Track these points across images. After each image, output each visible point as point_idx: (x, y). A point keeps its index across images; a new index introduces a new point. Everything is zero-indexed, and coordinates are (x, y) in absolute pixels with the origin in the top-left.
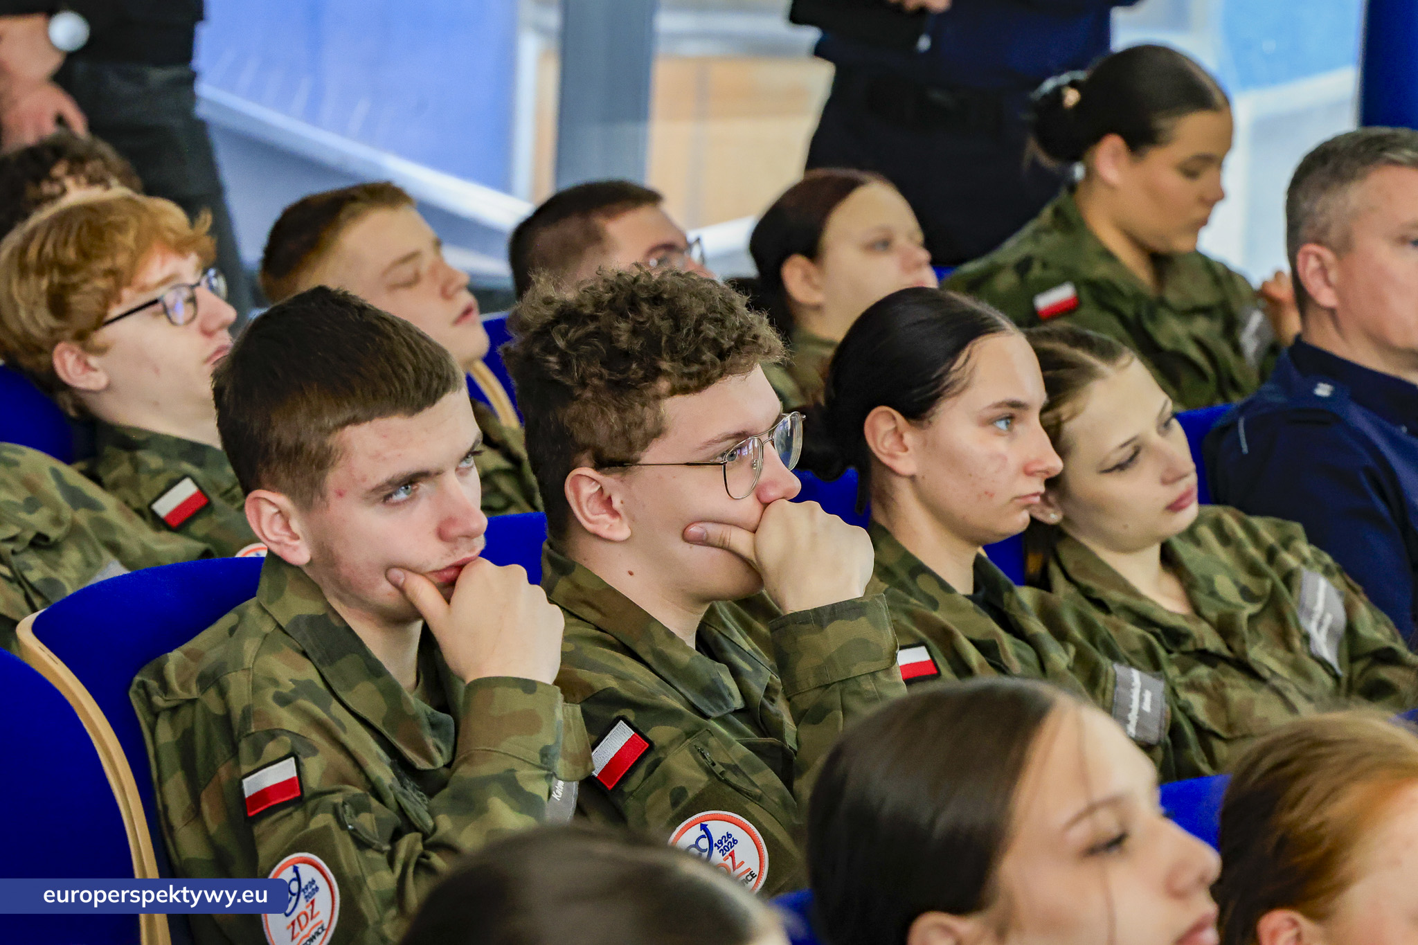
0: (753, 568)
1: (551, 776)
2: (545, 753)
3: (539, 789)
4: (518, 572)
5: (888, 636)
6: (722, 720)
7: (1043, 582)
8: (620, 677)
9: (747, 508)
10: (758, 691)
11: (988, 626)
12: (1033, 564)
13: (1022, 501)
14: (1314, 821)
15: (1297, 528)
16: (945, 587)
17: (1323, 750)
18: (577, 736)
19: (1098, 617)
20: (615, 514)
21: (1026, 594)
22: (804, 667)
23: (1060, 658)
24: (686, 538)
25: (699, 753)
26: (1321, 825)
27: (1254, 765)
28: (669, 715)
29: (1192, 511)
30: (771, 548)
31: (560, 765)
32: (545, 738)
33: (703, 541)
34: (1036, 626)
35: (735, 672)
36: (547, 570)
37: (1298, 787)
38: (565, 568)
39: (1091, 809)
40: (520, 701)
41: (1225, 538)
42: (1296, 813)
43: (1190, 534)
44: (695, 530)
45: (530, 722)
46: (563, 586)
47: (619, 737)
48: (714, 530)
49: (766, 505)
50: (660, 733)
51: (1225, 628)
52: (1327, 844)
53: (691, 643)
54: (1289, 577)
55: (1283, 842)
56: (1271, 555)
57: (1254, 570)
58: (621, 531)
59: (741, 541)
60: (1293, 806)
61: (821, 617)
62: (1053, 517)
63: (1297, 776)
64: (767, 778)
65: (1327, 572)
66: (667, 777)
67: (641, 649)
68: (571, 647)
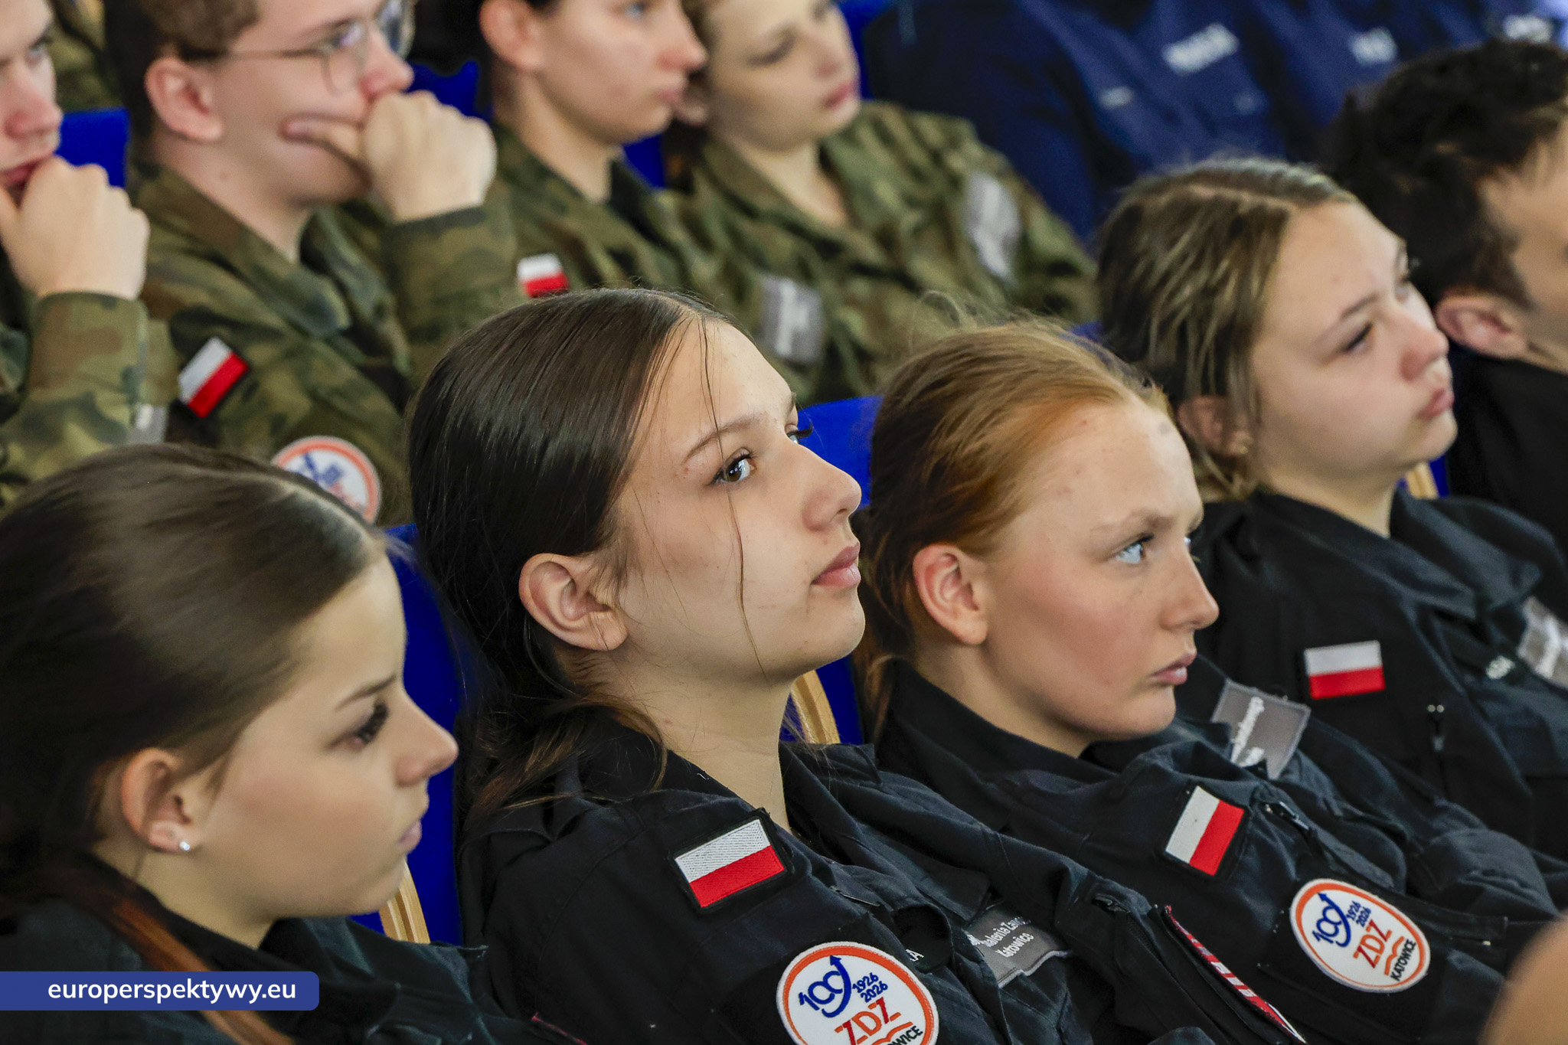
0: (359, 169)
1: (132, 400)
2: (127, 375)
3: (121, 414)
4: (96, 175)
5: (509, 245)
6: (328, 341)
7: (684, 187)
8: (214, 292)
9: (350, 101)
10: (366, 307)
11: (624, 235)
12: (674, 167)
13: (660, 97)
14: (975, 446)
15: (964, 129)
16: (574, 193)
17: (984, 368)
18: (162, 356)
19: (746, 226)
20: (203, 110)
21: (666, 201)
22: (418, 281)
23: (704, 269)
24: (287, 136)
25: (301, 375)
26: (982, 450)
27: (908, 384)
28: (268, 334)
29: (850, 108)
30: (380, 147)
31: (144, 389)
32: (127, 358)
33: (305, 139)
34: (677, 234)
35: (342, 289)
36: (131, 173)
37: (958, 407)
38: (151, 170)
39: (718, 434)
40: (98, 318)
41: (885, 138)
42: (954, 438)
43: (848, 134)
44: (296, 127)
45: (111, 341)
46: (148, 191)
47: (213, 357)
48: (316, 128)
49: (371, 98)
50: (259, 354)
51: (886, 238)
52: (987, 473)
53: (291, 253)
54: (956, 182)
55: (939, 469)
56: (936, 157)
57: (916, 174)
58: (209, 129)
59: (345, 138)
60: (952, 429)
61: (436, 225)
62: (696, 114)
63: (956, 395)
64: (376, 403)
65: (1000, 175)
66: (265, 402)
67: (237, 260)
68: (157, 259)
